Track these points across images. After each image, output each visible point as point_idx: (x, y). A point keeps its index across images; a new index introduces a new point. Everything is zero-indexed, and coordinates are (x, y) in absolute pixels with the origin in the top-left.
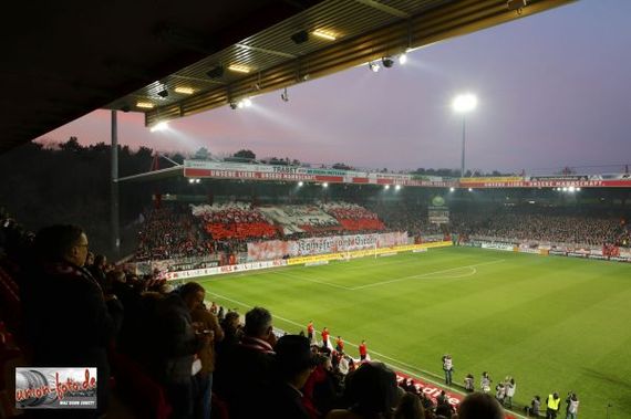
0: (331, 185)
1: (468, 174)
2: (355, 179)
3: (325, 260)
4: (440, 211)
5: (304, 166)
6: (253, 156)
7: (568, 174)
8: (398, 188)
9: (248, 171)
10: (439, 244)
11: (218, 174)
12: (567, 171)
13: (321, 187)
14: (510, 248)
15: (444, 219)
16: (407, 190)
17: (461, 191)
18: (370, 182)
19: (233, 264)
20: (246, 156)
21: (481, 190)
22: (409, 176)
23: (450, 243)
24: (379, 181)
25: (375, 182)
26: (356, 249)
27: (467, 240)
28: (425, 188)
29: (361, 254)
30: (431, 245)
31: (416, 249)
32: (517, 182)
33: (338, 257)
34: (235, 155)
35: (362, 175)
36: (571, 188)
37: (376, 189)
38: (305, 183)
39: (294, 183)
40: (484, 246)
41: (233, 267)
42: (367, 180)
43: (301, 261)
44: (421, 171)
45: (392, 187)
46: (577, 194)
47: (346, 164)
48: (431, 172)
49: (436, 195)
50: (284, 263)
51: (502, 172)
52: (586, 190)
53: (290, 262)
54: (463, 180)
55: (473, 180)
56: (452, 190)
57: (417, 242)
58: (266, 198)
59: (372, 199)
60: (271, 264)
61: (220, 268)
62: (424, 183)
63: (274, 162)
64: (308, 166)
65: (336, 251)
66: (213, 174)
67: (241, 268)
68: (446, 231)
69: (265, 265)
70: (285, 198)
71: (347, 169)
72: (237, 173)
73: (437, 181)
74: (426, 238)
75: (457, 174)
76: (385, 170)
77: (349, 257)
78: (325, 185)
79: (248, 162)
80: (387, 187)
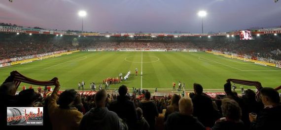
0: (33, 34)
1: (84, 32)
2: (44, 32)
3: (31, 61)
4: (76, 42)
5: (19, 27)
7: (107, 33)
8: (61, 35)
10: (75, 51)
13: (28, 35)
14: (95, 50)
15: (77, 44)
16: (64, 36)
17: (82, 36)
18: (51, 33)
21: (87, 36)
22: (66, 32)
23: (79, 51)
24: (54, 33)
26: (45, 56)
27: (84, 50)
28: (71, 36)
29: (47, 57)
30: (73, 52)
31: (68, 53)
32: (97, 35)
33: (37, 59)
35: (46, 31)
36: (108, 36)
37: (54, 35)
38: (20, 33)
39: (16, 33)
40: (89, 50)
42: (49, 33)
43: (18, 62)
44: (69, 31)
45: (59, 35)
46: (110, 38)
48: (73, 31)
49: (75, 38)
50: (9, 64)
51: (93, 32)
52: (111, 36)
53: (12, 64)
55: (85, 34)
56: (79, 36)
57: (68, 51)
59: (51, 39)
60: (1, 66)
62: (70, 34)
63: (2, 24)
64: (22, 27)
65: (36, 57)
68: (78, 47)
71: (41, 29)
73: (75, 34)
74: (71, 50)
75: (81, 32)
76: (56, 30)
77: (41, 59)
80: (57, 35)
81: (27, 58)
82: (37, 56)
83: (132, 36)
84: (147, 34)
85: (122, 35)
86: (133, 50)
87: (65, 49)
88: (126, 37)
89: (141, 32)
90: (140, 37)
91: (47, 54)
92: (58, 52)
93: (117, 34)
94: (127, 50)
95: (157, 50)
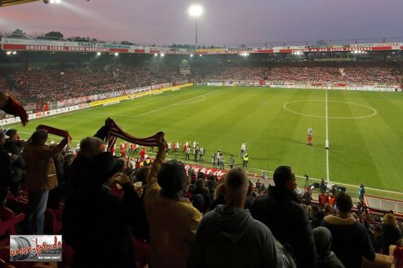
0: (120, 55)
1: (199, 47)
2: (136, 51)
3: (117, 100)
4: (186, 68)
5: (101, 42)
6: (62, 36)
7: (243, 47)
8: (162, 55)
9: (58, 45)
10: (185, 86)
11: (32, 48)
12: (243, 46)
13: (113, 55)
14: (220, 84)
15: (188, 72)
16: (168, 56)
17: (196, 56)
18: (146, 52)
19: (46, 110)
20: (56, 36)
21: (205, 55)
22: (169, 49)
23: (192, 84)
24: (151, 51)
25: (149, 52)
26: (138, 92)
27: (200, 82)
28: (177, 55)
29: (141, 95)
30: (181, 86)
31: (173, 89)
32: (222, 51)
33: (126, 98)
34: (46, 35)
35: (140, 48)
36: (245, 54)
37: (151, 55)
38: (102, 53)
39: (94, 53)
40: (209, 84)
41: (46, 113)
42: (143, 51)
43: (100, 103)
44: (174, 46)
45: (159, 55)
46: (249, 57)
47: (130, 42)
48: (180, 46)
49: (184, 59)
50: (87, 106)
51: (215, 46)
52: (251, 54)
53: (92, 105)
54: (197, 50)
55: (202, 50)
56: (192, 56)
57: (174, 85)
58: (73, 63)
59: (147, 62)
60: (77, 107)
61: (35, 115)
62: (177, 52)
63: (78, 40)
64: (104, 42)
65: (125, 94)
66: (27, 48)
67: (52, 112)
68: (189, 78)
69: (72, 108)
70: (87, 63)
71: (131, 44)
72: (49, 47)
73: (184, 51)
74: (179, 82)
75: (194, 47)
76: (154, 45)
77: (133, 98)
78: (117, 54)
79: (58, 39)
80: (156, 55)
81: (111, 95)
82: (127, 92)
83: (298, 53)
84: (338, 47)
85: (276, 50)
86: (303, 87)
87: (169, 81)
88: (284, 54)
89: (321, 43)
90: (320, 55)
91: (141, 90)
92: (158, 86)
93: (264, 49)
94: (288, 85)
95: (370, 88)
